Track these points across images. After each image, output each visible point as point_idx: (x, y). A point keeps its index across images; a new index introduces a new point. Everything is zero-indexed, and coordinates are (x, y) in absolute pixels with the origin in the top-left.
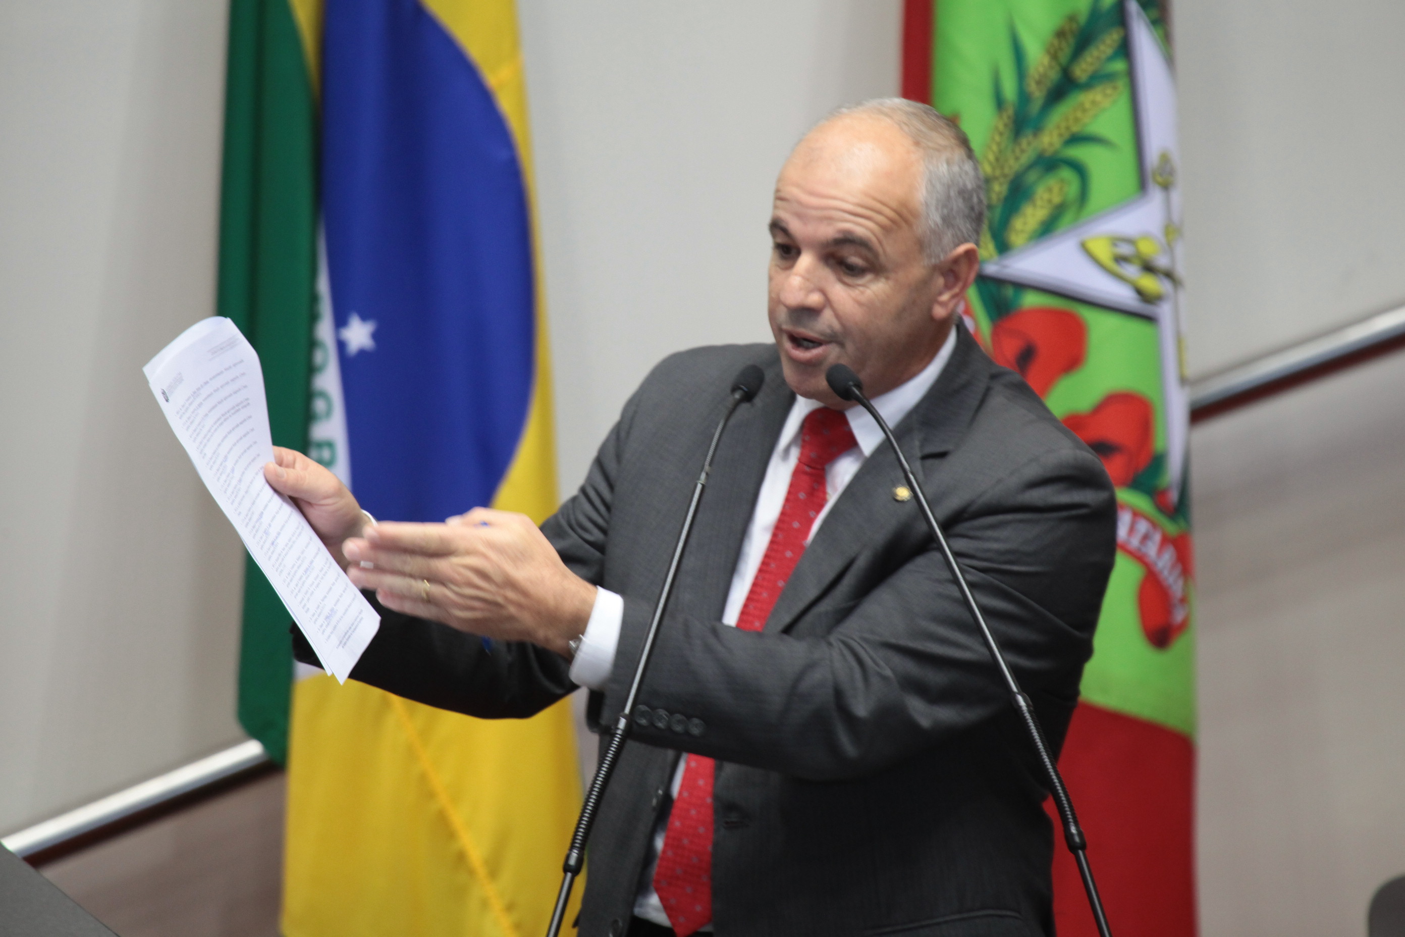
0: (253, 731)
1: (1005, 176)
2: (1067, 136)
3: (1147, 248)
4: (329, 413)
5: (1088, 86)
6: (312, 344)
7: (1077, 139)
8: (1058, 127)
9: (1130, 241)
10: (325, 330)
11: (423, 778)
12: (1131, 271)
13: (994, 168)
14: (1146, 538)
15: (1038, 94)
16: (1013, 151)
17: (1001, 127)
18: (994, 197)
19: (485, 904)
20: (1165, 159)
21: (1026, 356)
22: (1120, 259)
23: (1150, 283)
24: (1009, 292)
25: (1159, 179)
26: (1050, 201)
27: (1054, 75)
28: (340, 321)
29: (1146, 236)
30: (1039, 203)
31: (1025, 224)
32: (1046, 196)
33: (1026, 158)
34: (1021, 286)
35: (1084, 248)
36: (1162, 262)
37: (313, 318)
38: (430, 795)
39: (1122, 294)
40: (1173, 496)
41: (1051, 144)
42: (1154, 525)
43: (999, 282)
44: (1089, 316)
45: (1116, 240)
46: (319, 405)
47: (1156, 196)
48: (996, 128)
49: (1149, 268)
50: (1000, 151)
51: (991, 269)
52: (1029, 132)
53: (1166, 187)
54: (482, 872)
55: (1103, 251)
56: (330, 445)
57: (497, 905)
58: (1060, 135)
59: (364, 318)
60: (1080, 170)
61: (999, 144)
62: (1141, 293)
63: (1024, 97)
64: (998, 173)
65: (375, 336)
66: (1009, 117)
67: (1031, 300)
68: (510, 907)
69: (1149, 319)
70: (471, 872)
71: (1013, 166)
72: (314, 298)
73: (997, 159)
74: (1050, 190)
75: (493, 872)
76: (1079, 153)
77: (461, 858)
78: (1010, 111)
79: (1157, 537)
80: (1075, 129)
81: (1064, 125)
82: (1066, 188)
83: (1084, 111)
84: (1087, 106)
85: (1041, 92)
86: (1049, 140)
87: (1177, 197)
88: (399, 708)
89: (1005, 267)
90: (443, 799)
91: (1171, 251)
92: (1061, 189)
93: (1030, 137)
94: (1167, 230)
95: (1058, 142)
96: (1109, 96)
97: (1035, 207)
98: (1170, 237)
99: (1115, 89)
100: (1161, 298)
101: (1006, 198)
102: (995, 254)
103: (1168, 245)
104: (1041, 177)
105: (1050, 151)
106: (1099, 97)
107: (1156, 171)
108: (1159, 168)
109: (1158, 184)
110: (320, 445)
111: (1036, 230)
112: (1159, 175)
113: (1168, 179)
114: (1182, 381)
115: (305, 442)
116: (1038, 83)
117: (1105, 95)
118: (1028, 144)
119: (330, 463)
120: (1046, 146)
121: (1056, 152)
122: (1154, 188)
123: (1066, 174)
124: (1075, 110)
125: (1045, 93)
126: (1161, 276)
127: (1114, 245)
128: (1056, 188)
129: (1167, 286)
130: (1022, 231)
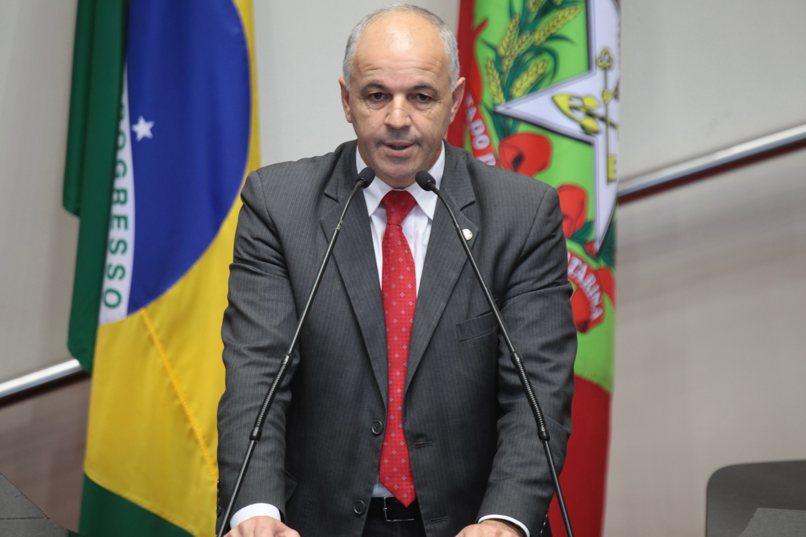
0: (75, 354)
1: (512, 56)
2: (548, 35)
3: (589, 103)
4: (124, 173)
5: (561, 7)
6: (118, 133)
7: (553, 37)
8: (544, 30)
9: (580, 98)
10: (125, 125)
11: (171, 386)
12: (579, 115)
13: (506, 51)
14: (578, 268)
15: (534, 10)
16: (518, 41)
17: (511, 27)
18: (505, 68)
19: (203, 461)
20: (606, 52)
21: (518, 160)
22: (573, 108)
23: (590, 123)
24: (511, 123)
25: (600, 64)
26: (536, 72)
28: (133, 121)
29: (589, 96)
30: (530, 73)
31: (522, 84)
32: (534, 69)
33: (524, 47)
34: (518, 120)
35: (553, 100)
36: (600, 111)
37: (119, 118)
38: (175, 396)
39: (574, 128)
40: (597, 246)
41: (539, 39)
42: (583, 262)
43: (506, 117)
44: (554, 139)
45: (571, 97)
46: (120, 168)
47: (598, 74)
48: (509, 28)
49: (590, 114)
50: (510, 42)
51: (501, 109)
52: (528, 32)
53: (606, 69)
54: (202, 442)
55: (564, 103)
56: (125, 191)
58: (544, 35)
59: (147, 120)
60: (554, 55)
61: (509, 38)
62: (583, 127)
63: (526, 11)
64: (508, 53)
65: (152, 130)
66: (516, 22)
67: (523, 128)
69: (589, 144)
70: (197, 442)
71: (517, 50)
72: (120, 106)
73: (508, 46)
74: (537, 66)
75: (208, 443)
76: (554, 45)
77: (191, 432)
78: (517, 19)
79: (585, 269)
80: (553, 31)
81: (546, 29)
82: (545, 65)
83: (558, 21)
84: (560, 18)
85: (536, 9)
86: (539, 37)
87: (613, 75)
88: (158, 344)
89: (508, 108)
90: (182, 399)
91: (606, 106)
92: (543, 65)
93: (528, 35)
94: (603, 93)
95: (543, 39)
96: (572, 13)
97: (528, 75)
98: (605, 97)
99: (576, 9)
100: (596, 132)
101: (512, 69)
102: (503, 101)
103: (604, 102)
104: (532, 58)
105: (538, 43)
106: (566, 14)
107: (598, 59)
108: (600, 57)
109: (600, 67)
110: (119, 191)
111: (527, 88)
112: (601, 61)
113: (607, 64)
114: (609, 181)
115: (111, 190)
116: (534, 4)
117: (570, 13)
118: (527, 38)
119: (124, 202)
120: (536, 40)
121: (541, 44)
122: (596, 69)
123: (546, 57)
124: (553, 20)
125: (537, 9)
126: (597, 119)
127: (570, 99)
128: (540, 65)
129: (601, 126)
130: (519, 88)
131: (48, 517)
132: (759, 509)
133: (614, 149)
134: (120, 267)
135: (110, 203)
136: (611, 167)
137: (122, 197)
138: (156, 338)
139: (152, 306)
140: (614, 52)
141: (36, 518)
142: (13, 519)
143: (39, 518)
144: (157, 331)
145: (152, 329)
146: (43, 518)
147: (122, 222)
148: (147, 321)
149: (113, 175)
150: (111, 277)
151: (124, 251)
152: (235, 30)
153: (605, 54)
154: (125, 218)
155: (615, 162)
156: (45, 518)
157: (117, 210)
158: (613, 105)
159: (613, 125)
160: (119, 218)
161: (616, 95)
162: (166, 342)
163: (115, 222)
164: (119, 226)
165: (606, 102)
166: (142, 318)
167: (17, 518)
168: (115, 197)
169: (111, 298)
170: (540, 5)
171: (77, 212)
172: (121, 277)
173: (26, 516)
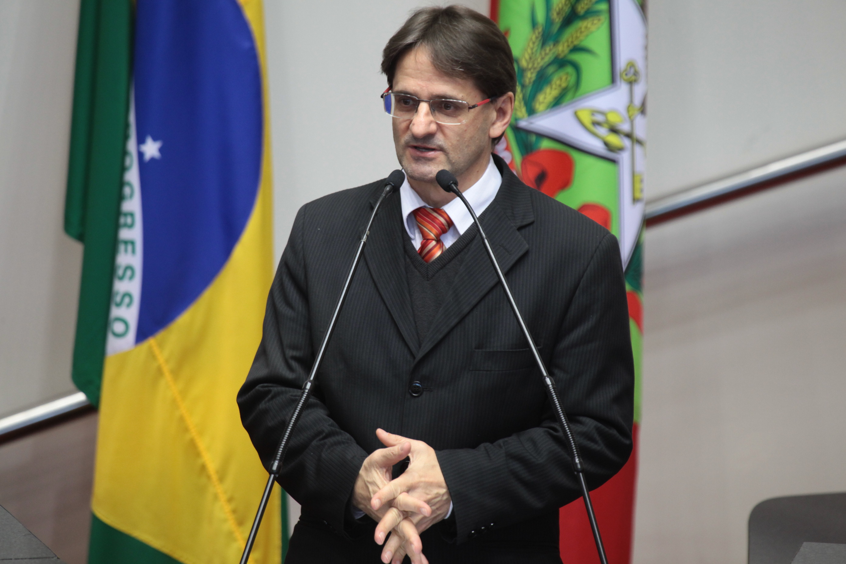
0: (81, 386)
1: (535, 69)
2: (571, 46)
3: (613, 118)
4: (132, 195)
5: (584, 17)
6: (125, 153)
7: (577, 49)
8: (567, 41)
9: (603, 113)
10: (132, 145)
11: (182, 419)
12: (603, 131)
13: (528, 64)
15: (558, 20)
16: (541, 54)
17: (534, 38)
18: (527, 81)
19: (216, 497)
20: (631, 65)
21: (541, 178)
22: (596, 124)
23: (613, 139)
24: (533, 138)
25: (625, 77)
26: (560, 86)
27: (567, 9)
28: (141, 141)
29: (614, 111)
30: (554, 86)
31: (545, 98)
32: (558, 82)
33: (547, 59)
34: (541, 136)
35: (576, 115)
36: (625, 127)
37: (126, 137)
38: (186, 430)
39: (596, 145)
41: (563, 51)
43: (528, 132)
44: (576, 156)
45: (594, 112)
46: (127, 190)
47: (623, 88)
48: (531, 39)
49: (614, 130)
50: (532, 53)
51: (523, 124)
52: (551, 43)
53: (631, 83)
54: (214, 477)
55: (586, 118)
56: (132, 215)
57: (223, 498)
58: (568, 46)
59: (155, 139)
60: (577, 67)
61: (532, 49)
62: (606, 144)
63: (549, 21)
64: (530, 66)
65: (161, 150)
66: (539, 33)
67: (545, 144)
68: (230, 500)
69: (613, 161)
70: (209, 477)
71: (540, 62)
72: (127, 125)
73: (530, 58)
74: (561, 79)
75: (221, 479)
76: (577, 57)
77: (203, 468)
78: (540, 30)
80: (576, 43)
81: (570, 40)
82: (569, 79)
83: (581, 32)
84: (583, 29)
85: (559, 19)
86: (562, 48)
87: (639, 90)
88: (168, 376)
89: (531, 123)
90: (194, 433)
91: (632, 122)
92: (567, 78)
93: (552, 46)
94: (628, 109)
95: (566, 50)
96: (595, 24)
97: (551, 88)
98: (630, 113)
99: (599, 20)
100: (621, 149)
101: (534, 82)
102: (526, 115)
103: (630, 117)
104: (556, 71)
105: (562, 56)
106: (589, 25)
107: (623, 72)
108: (626, 70)
109: (625, 80)
110: (126, 215)
111: (551, 103)
112: (626, 75)
113: (633, 78)
114: (635, 200)
115: (118, 213)
116: (558, 14)
117: (593, 24)
118: (550, 50)
119: (131, 226)
120: (560, 52)
121: (565, 56)
122: (621, 82)
123: (570, 69)
124: (577, 31)
125: (561, 20)
126: (622, 136)
127: (593, 114)
128: (564, 78)
129: (627, 143)
130: (543, 103)
131: (58, 557)
132: (805, 544)
133: (640, 166)
134: (128, 295)
135: (117, 227)
136: (637, 186)
137: (129, 220)
138: (166, 369)
139: (161, 335)
140: (640, 65)
141: (46, 558)
142: (22, 559)
143: (49, 558)
144: (167, 361)
145: (161, 358)
146: (53, 558)
147: (130, 248)
148: (156, 351)
149: (120, 198)
150: (118, 305)
151: (132, 277)
152: (246, 45)
153: (630, 67)
154: (132, 243)
155: (642, 181)
156: (55, 558)
157: (124, 234)
158: (639, 121)
159: (639, 142)
160: (126, 242)
161: (643, 110)
162: (176, 373)
163: (122, 247)
164: (126, 251)
165: (632, 117)
166: (150, 349)
167: (26, 559)
168: (122, 220)
169: (118, 327)
170: (564, 15)
171: (80, 237)
172: (129, 305)
173: (35, 556)
